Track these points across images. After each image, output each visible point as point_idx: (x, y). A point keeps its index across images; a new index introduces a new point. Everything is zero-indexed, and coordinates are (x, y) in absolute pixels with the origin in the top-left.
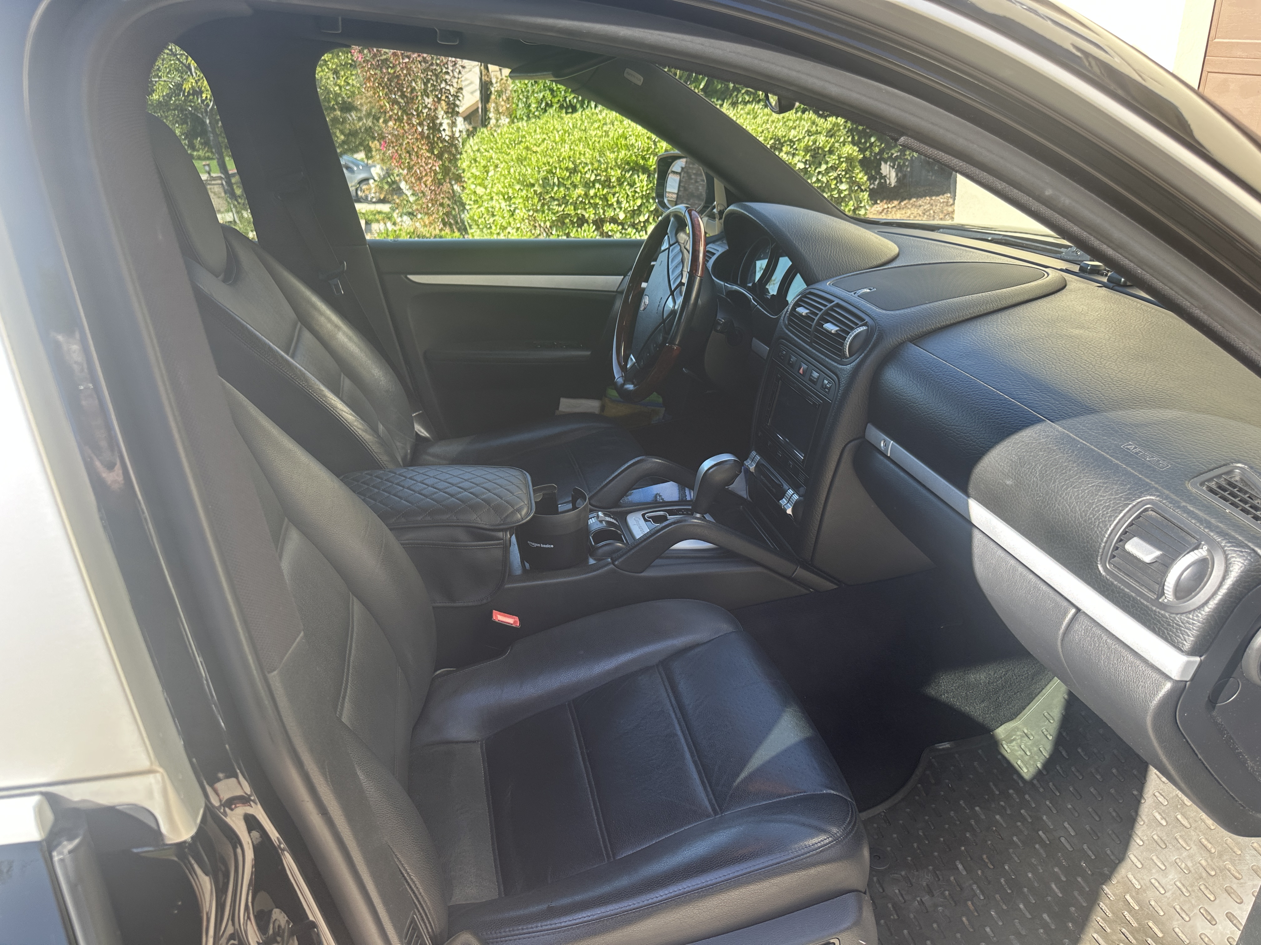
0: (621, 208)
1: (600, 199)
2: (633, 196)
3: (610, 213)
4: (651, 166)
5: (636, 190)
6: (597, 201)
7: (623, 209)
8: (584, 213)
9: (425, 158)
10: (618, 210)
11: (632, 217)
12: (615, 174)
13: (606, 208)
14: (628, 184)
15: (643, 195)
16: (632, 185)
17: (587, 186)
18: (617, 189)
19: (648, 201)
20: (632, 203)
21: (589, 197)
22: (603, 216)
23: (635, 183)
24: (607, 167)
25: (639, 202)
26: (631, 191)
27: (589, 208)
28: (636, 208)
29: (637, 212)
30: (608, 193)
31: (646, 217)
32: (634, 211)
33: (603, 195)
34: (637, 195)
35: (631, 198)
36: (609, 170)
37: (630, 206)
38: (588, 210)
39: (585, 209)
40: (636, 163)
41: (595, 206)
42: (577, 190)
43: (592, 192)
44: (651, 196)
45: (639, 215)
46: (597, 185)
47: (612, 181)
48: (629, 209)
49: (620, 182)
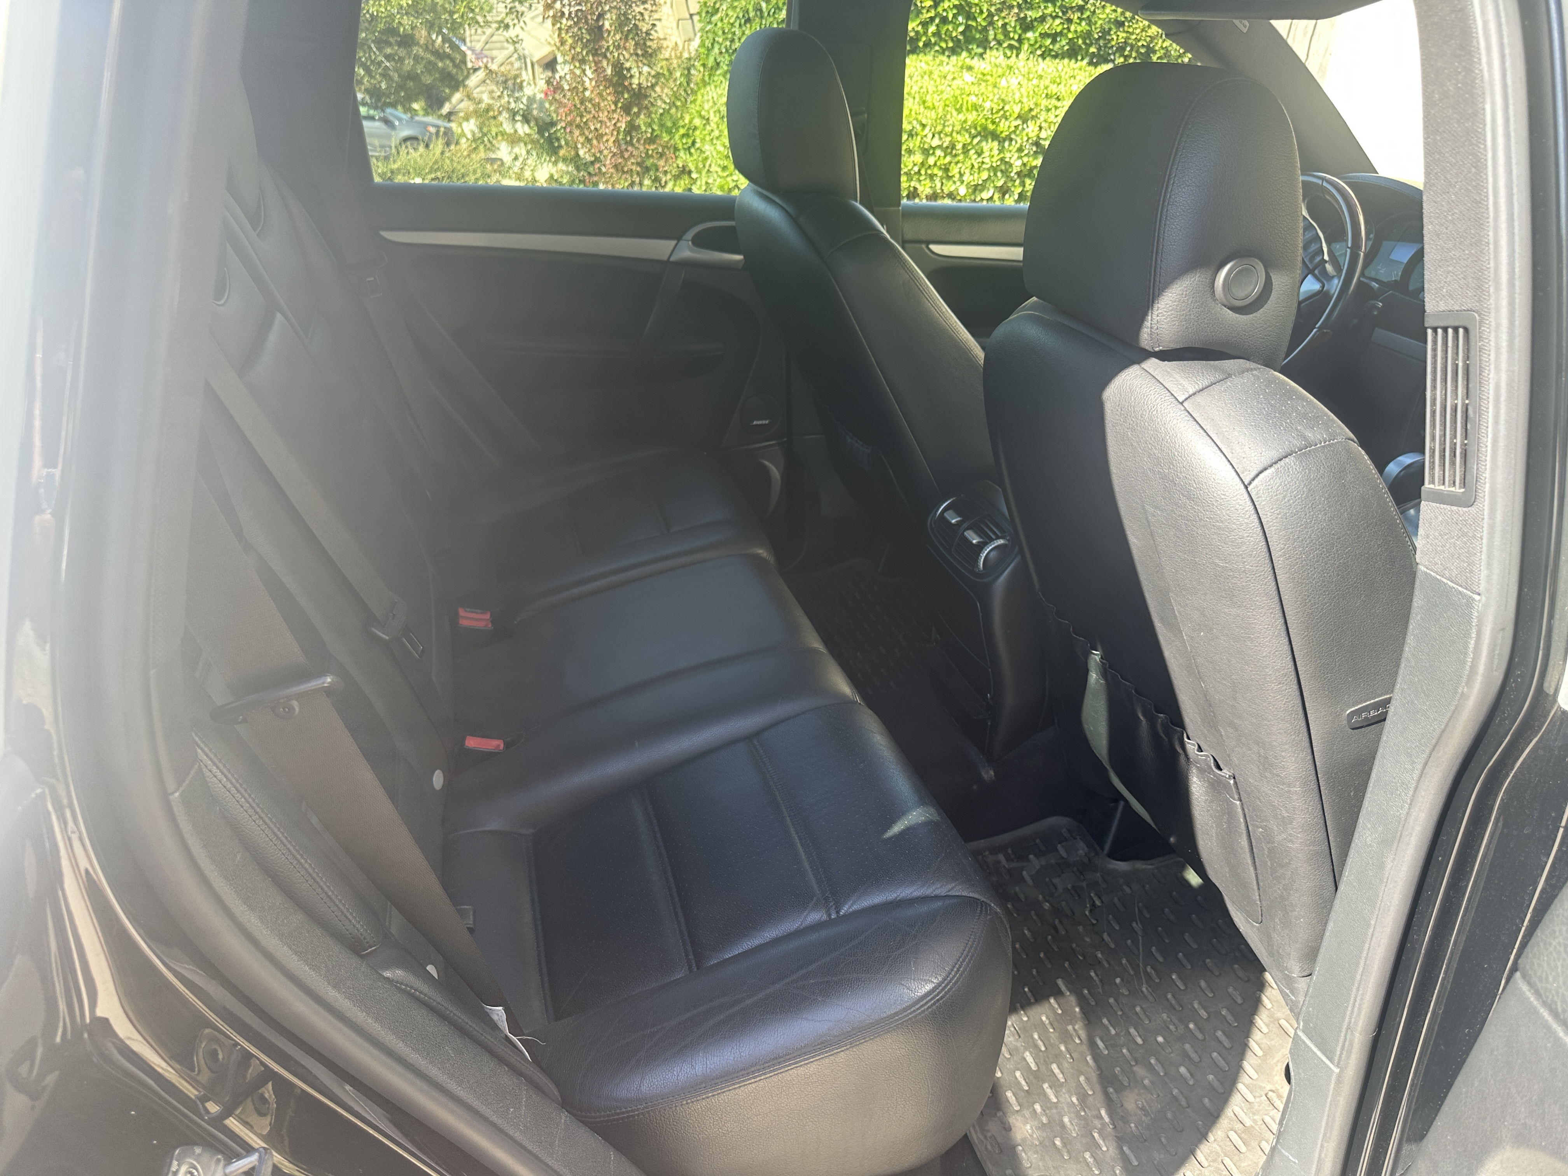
0: (962, 182)
1: (940, 169)
2: (979, 168)
3: (949, 187)
4: (1002, 132)
5: (984, 160)
6: (936, 171)
7: (965, 183)
8: (918, 186)
9: (608, 112)
10: (958, 183)
11: (975, 191)
12: (963, 139)
13: (944, 181)
14: (976, 152)
15: (992, 166)
16: (979, 154)
17: (926, 153)
18: (961, 157)
19: (995, 175)
20: (976, 175)
21: (927, 166)
22: (939, 191)
23: (982, 152)
24: (953, 131)
25: (985, 175)
26: (978, 161)
27: (925, 179)
28: (980, 182)
29: (979, 187)
30: (950, 163)
31: (990, 194)
32: (976, 186)
33: (945, 165)
34: (984, 166)
35: (977, 171)
36: (954, 134)
37: (974, 180)
38: (923, 183)
39: (920, 181)
40: (985, 128)
41: (932, 177)
42: (912, 156)
43: (931, 160)
44: (999, 168)
45: (981, 191)
46: (939, 152)
47: (957, 148)
48: (972, 183)
49: (965, 150)
